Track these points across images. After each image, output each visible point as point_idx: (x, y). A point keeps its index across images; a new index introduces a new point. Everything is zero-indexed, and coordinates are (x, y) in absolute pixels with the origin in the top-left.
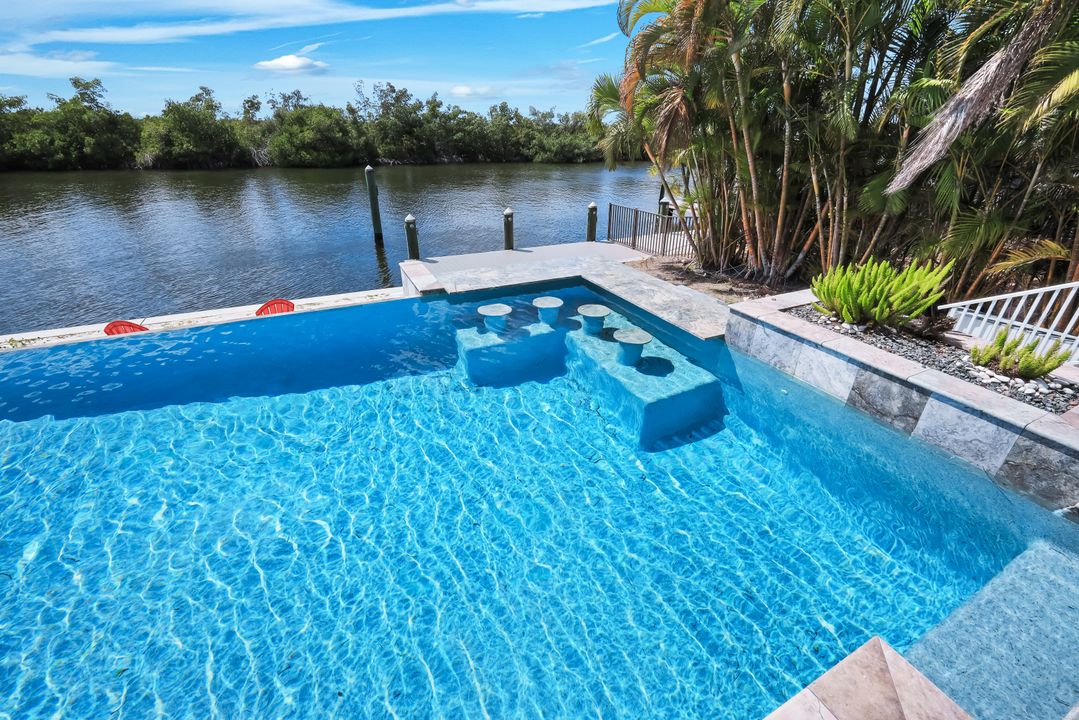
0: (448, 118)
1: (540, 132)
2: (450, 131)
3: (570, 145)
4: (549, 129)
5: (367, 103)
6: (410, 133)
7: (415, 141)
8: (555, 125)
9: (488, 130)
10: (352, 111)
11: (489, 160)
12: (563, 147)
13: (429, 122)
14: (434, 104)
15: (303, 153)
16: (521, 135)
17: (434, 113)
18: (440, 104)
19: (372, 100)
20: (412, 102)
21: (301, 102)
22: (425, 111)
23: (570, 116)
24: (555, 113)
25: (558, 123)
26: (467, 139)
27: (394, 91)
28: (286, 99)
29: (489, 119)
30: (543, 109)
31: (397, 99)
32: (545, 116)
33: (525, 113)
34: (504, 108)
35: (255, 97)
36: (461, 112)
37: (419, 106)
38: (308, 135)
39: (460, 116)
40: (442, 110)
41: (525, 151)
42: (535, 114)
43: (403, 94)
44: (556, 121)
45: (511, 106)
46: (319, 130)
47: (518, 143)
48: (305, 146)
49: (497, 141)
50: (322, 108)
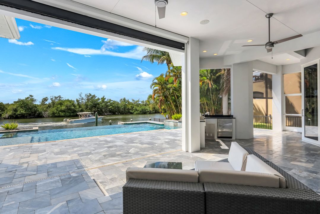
0: (107, 102)
1: (135, 106)
2: (107, 106)
3: (145, 109)
4: (138, 105)
5: (83, 99)
6: (95, 107)
7: (96, 109)
8: (140, 104)
9: (119, 106)
10: (78, 101)
12: (142, 109)
13: (101, 104)
14: (103, 99)
15: (61, 113)
16: (130, 107)
17: (103, 101)
19: (84, 98)
20: (97, 98)
21: (61, 99)
22: (100, 100)
23: (144, 101)
25: (141, 103)
26: (113, 108)
27: (91, 95)
28: (56, 98)
29: (120, 102)
30: (136, 100)
31: (92, 98)
32: (137, 102)
33: (131, 101)
34: (124, 99)
35: (46, 97)
36: (111, 101)
37: (99, 99)
38: (63, 108)
39: (111, 102)
40: (105, 100)
41: (131, 111)
43: (94, 96)
44: (140, 102)
45: (127, 99)
46: (67, 106)
47: (129, 109)
48: (61, 111)
49: (122, 109)
50: (68, 100)
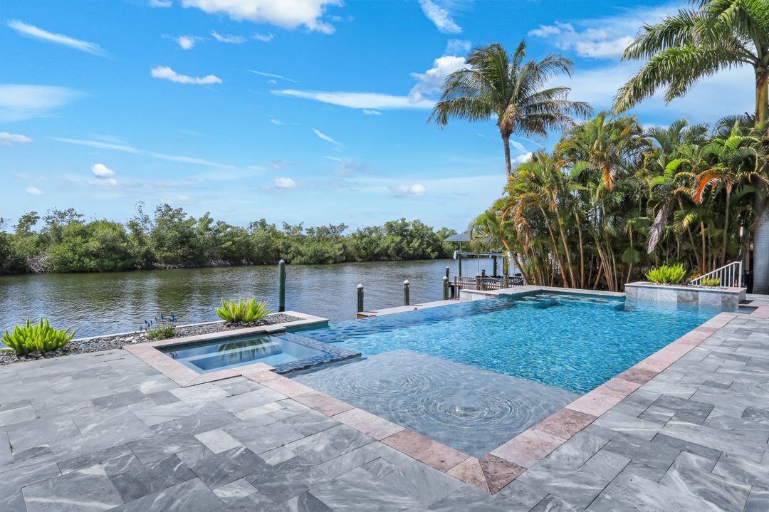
2: (217, 242)
11: (252, 263)
18: (210, 221)
24: (304, 227)
26: (234, 248)
42: (287, 227)
